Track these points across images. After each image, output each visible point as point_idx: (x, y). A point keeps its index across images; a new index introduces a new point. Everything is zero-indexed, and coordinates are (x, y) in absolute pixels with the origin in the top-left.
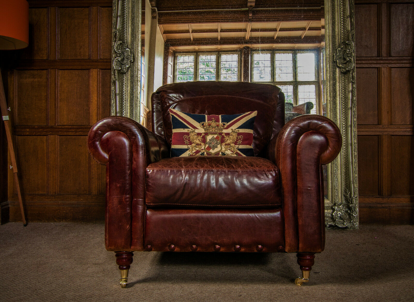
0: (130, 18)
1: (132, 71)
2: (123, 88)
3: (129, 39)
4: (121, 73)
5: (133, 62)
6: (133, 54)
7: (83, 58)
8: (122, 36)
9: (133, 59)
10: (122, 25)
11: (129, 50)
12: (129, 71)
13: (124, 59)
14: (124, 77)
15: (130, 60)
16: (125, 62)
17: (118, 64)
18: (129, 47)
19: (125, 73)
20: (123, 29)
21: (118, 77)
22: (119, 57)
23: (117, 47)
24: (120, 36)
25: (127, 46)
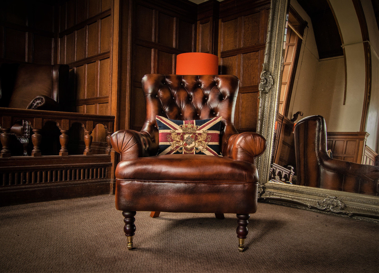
0: (274, 55)
1: (272, 91)
2: (265, 103)
3: (273, 69)
4: (264, 93)
5: (273, 85)
6: (274, 80)
7: (254, 85)
8: (267, 68)
9: (273, 83)
10: (268, 60)
11: (271, 76)
12: (270, 91)
13: (266, 83)
14: (266, 96)
15: (271, 84)
16: (267, 85)
17: (262, 87)
18: (272, 74)
19: (267, 93)
20: (269, 63)
21: (262, 95)
22: (263, 82)
23: (262, 75)
24: (266, 67)
25: (270, 74)
